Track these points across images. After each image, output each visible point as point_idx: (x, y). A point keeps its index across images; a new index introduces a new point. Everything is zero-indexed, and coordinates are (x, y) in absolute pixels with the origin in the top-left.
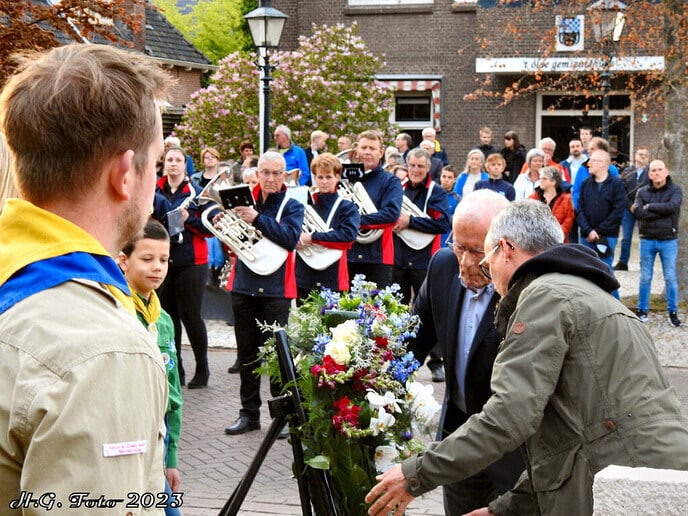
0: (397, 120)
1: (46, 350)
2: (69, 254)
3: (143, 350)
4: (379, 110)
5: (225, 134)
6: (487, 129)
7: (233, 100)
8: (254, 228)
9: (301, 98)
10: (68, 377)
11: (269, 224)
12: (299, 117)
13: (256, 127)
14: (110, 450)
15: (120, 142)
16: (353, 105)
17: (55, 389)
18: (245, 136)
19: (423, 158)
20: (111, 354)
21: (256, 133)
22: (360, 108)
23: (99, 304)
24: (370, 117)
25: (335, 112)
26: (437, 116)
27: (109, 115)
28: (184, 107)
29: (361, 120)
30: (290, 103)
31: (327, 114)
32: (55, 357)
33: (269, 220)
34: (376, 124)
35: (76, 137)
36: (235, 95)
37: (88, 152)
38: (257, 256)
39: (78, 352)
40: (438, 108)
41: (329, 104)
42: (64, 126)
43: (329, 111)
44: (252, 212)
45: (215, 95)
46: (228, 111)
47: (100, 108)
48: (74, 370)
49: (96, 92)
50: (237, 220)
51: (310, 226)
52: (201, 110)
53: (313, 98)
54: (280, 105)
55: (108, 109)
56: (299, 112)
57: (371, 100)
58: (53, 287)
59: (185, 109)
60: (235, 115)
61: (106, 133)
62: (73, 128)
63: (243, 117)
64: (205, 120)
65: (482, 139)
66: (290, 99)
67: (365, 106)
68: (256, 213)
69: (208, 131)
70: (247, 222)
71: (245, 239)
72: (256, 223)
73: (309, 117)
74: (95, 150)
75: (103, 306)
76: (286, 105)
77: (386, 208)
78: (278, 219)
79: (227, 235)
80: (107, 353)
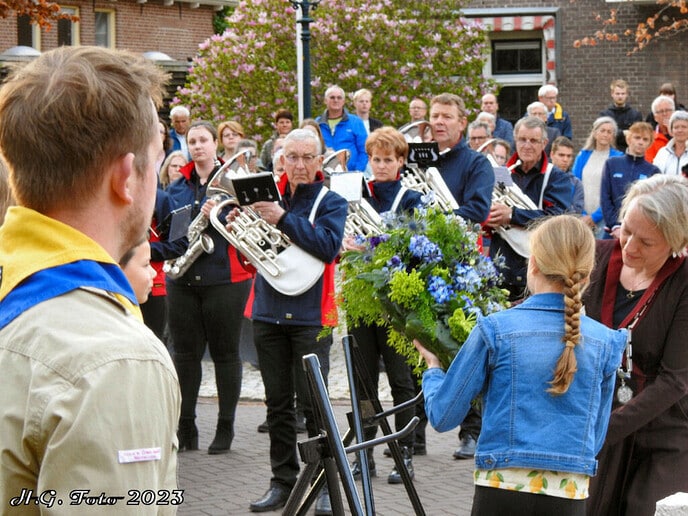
0: (494, 73)
1: (57, 357)
2: (77, 262)
3: (154, 357)
4: (468, 59)
5: (249, 99)
6: (621, 81)
7: (258, 51)
8: (279, 232)
9: (355, 46)
10: (81, 383)
11: (300, 225)
12: (354, 72)
13: (292, 88)
14: (125, 456)
15: (120, 146)
16: (429, 53)
17: (67, 396)
18: (278, 102)
19: (538, 130)
20: (123, 361)
21: (293, 96)
22: (441, 58)
23: (108, 312)
24: (455, 70)
25: (405, 63)
26: (551, 66)
27: (106, 119)
28: (190, 60)
29: (443, 75)
30: (341, 52)
31: (393, 67)
32: (66, 365)
33: (299, 220)
34: (464, 78)
35: (76, 144)
36: (261, 44)
37: (89, 158)
38: (283, 270)
39: (90, 358)
40: (552, 55)
41: (396, 52)
42: (63, 136)
43: (396, 63)
44: (277, 209)
45: (233, 43)
46: (252, 67)
47: (98, 113)
48: (85, 376)
49: (92, 96)
50: (258, 220)
51: (366, 225)
52: (213, 66)
53: (373, 45)
54: (326, 56)
55: (105, 113)
56: (354, 66)
57: (456, 46)
58: (61, 295)
59: (192, 64)
60: (262, 73)
61: (105, 137)
62: (72, 136)
63: (273, 74)
64: (220, 80)
65: (614, 96)
66: (340, 47)
67: (447, 54)
68: (282, 211)
69: (225, 95)
70: (270, 222)
71: (267, 246)
72: (281, 224)
73: (368, 72)
74: (96, 156)
75: (112, 314)
76: (335, 56)
77: (470, 203)
78: (312, 219)
79: (244, 240)
80: (119, 360)
